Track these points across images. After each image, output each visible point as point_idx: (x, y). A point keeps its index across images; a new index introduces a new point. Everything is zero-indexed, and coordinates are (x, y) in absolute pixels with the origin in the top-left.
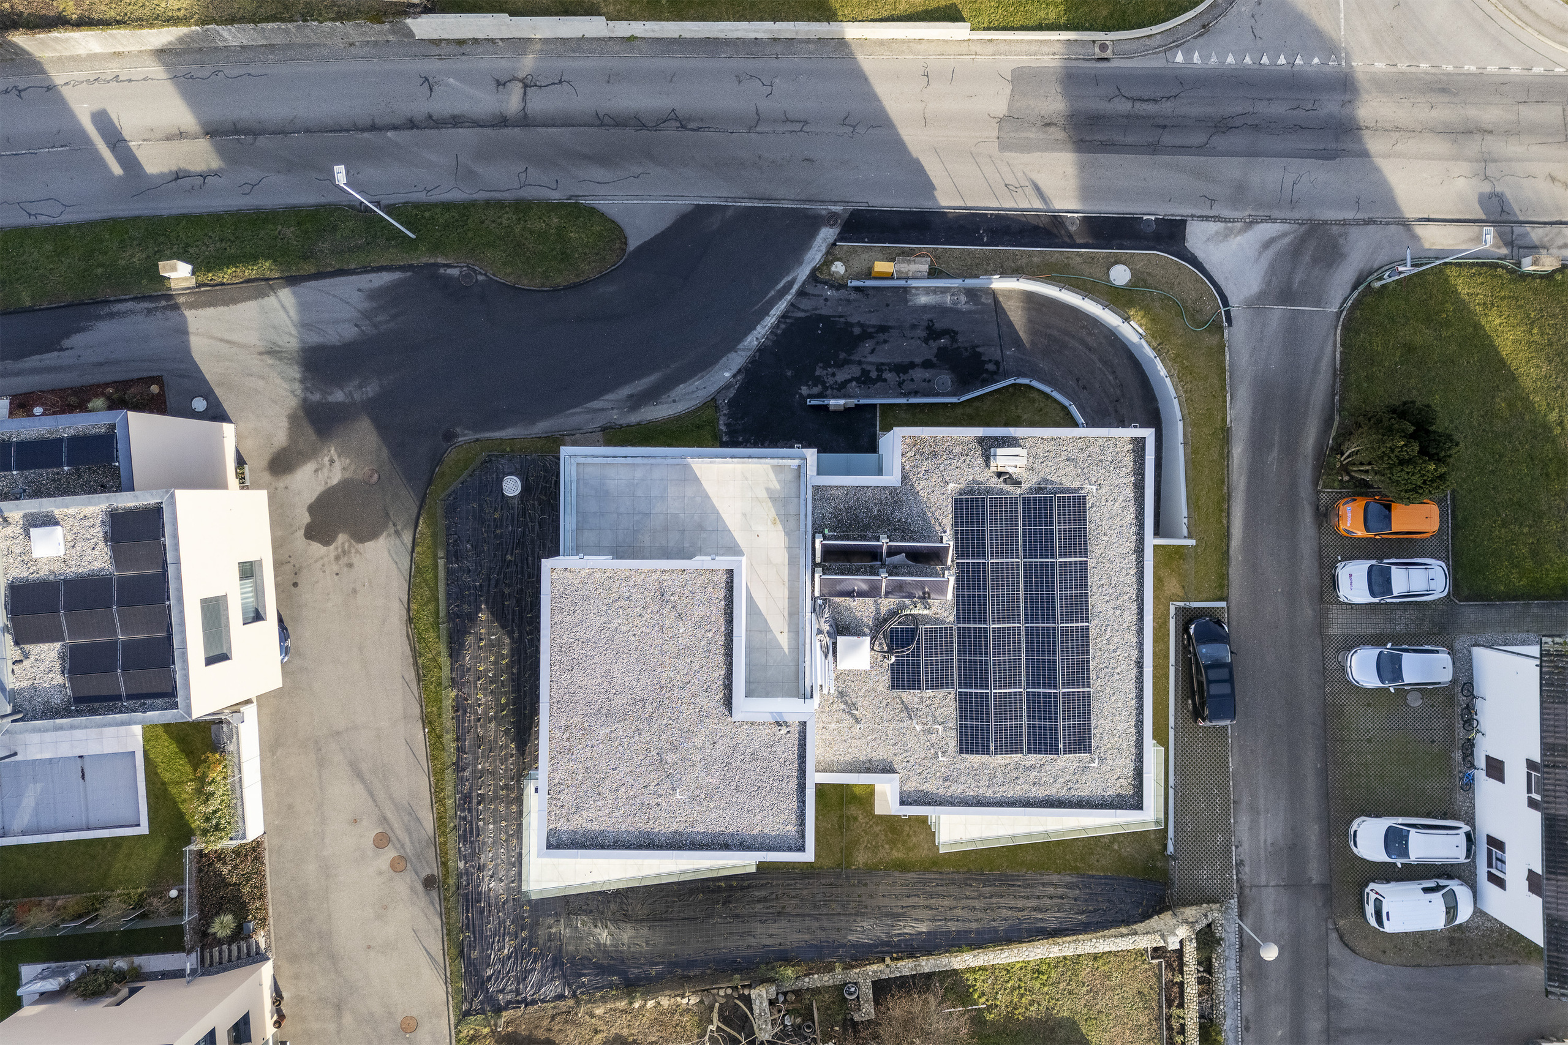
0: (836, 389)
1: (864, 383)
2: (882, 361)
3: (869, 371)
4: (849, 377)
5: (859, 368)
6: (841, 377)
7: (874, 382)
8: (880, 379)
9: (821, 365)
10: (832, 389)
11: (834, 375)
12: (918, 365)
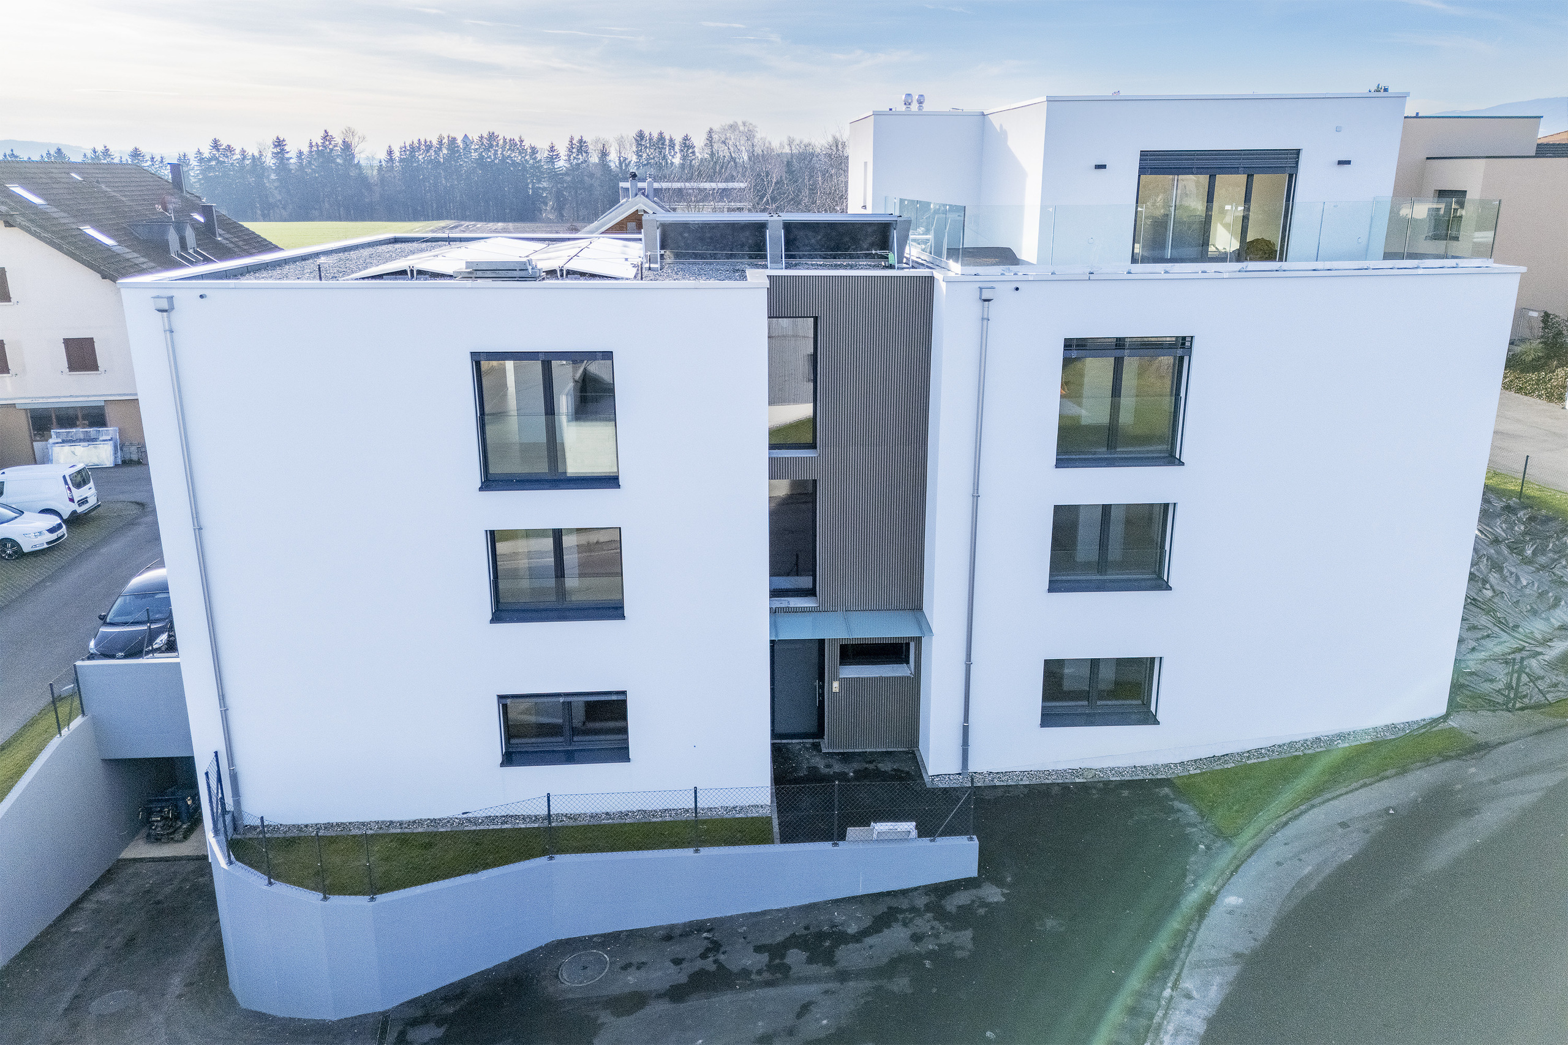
0: (902, 911)
1: (821, 936)
2: (771, 992)
3: (810, 961)
4: (869, 941)
5: (842, 964)
6: (896, 937)
7: (793, 941)
8: (777, 951)
9: (959, 954)
10: (913, 909)
11: (917, 938)
12: (660, 996)
